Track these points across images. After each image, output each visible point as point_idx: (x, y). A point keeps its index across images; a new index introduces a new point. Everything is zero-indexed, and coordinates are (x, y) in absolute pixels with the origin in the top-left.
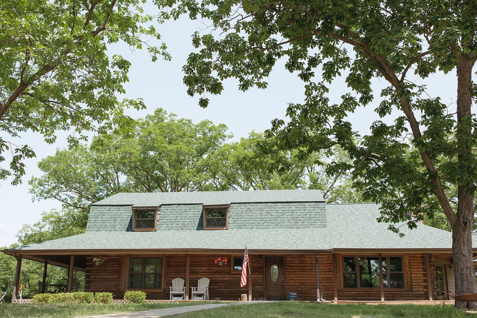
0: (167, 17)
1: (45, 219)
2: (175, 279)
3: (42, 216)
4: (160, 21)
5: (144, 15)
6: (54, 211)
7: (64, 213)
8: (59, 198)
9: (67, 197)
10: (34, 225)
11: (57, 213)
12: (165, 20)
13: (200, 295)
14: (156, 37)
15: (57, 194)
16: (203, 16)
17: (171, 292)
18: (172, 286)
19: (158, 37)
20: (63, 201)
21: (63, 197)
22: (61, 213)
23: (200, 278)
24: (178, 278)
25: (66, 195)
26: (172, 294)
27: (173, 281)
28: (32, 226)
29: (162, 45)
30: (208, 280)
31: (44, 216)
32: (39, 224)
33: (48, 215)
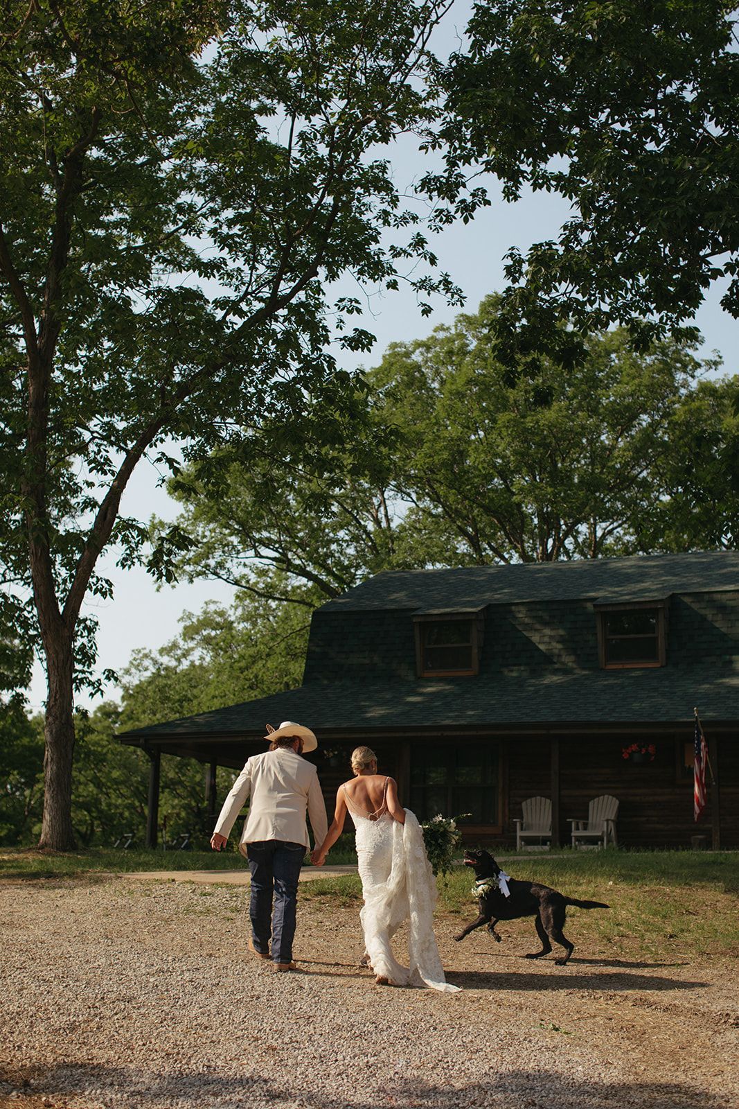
0: (449, 219)
1: (189, 633)
2: (529, 801)
3: (182, 624)
4: (434, 228)
5: (399, 212)
6: (212, 608)
7: (240, 612)
8: (225, 577)
9: (247, 571)
10: (162, 651)
11: (221, 614)
12: (446, 226)
13: (593, 841)
14: (428, 260)
15: (221, 565)
16: (536, 186)
17: (519, 834)
18: (522, 818)
19: (433, 260)
20: (237, 583)
21: (237, 572)
22: (231, 612)
23: (593, 797)
24: (538, 798)
25: (245, 565)
26: (522, 838)
27: (524, 804)
28: (155, 654)
29: (442, 278)
30: (615, 803)
31: (188, 623)
32: (175, 646)
33: (198, 620)
